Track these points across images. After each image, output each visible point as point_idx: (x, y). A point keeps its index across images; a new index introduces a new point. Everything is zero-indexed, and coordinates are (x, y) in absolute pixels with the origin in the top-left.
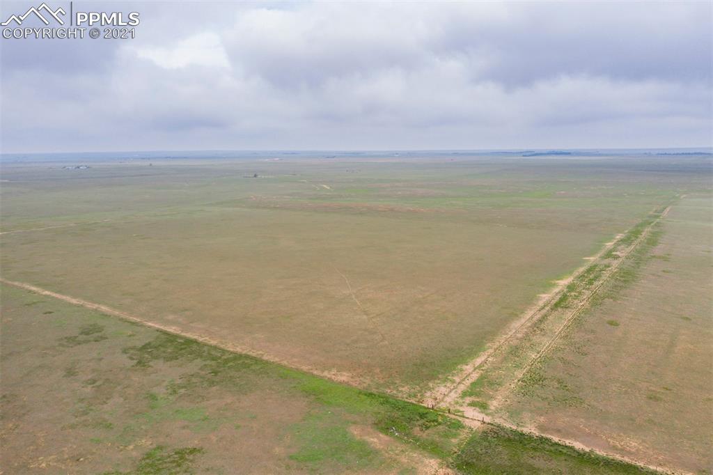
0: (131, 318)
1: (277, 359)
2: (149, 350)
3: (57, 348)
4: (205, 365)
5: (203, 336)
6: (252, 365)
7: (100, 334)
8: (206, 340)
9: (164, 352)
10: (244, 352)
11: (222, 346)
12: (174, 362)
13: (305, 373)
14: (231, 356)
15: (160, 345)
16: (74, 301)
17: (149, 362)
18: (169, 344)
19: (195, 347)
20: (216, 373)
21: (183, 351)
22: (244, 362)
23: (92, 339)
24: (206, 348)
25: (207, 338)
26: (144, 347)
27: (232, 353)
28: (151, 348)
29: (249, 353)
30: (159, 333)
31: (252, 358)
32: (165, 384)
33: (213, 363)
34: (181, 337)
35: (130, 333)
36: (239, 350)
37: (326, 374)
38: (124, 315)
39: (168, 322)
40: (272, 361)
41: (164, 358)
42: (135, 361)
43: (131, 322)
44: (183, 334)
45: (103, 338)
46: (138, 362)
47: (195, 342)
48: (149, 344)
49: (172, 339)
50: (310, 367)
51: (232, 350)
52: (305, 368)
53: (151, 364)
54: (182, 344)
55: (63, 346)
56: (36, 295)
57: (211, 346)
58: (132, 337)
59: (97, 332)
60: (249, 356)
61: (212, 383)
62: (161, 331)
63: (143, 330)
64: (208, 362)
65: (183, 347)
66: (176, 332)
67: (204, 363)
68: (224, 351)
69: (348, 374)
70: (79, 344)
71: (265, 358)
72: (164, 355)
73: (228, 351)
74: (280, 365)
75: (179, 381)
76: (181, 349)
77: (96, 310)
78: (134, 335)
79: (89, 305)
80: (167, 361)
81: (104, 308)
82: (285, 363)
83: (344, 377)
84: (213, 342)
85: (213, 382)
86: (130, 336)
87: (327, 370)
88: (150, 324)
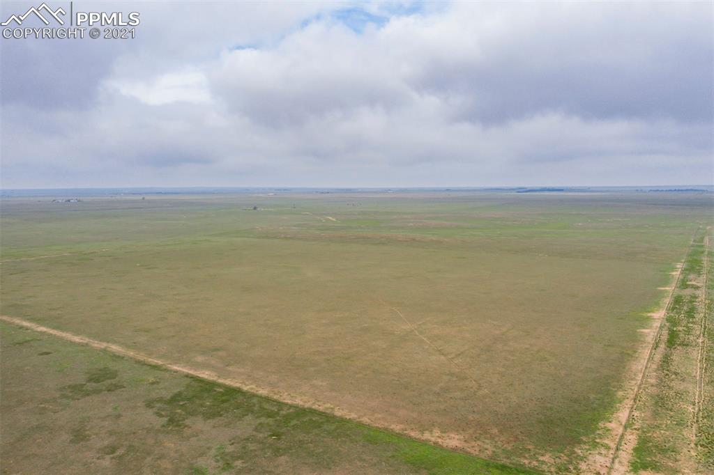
0: (150, 360)
1: (353, 416)
2: (181, 403)
3: (59, 401)
4: (260, 424)
5: (247, 383)
6: (322, 423)
7: (114, 381)
8: (252, 389)
9: (202, 406)
10: (307, 405)
11: (275, 397)
12: (216, 420)
13: (399, 436)
14: (291, 410)
15: (193, 397)
16: (77, 339)
17: (184, 420)
18: (206, 395)
19: (240, 398)
20: (278, 436)
21: (226, 405)
22: (311, 420)
23: (104, 388)
24: (255, 400)
25: (253, 386)
26: (175, 399)
27: (291, 406)
28: (183, 400)
29: (313, 407)
30: (189, 380)
31: (321, 414)
32: (213, 452)
33: (270, 421)
34: (220, 385)
35: (152, 379)
36: (298, 401)
37: (427, 435)
38: (141, 357)
39: (198, 366)
40: (348, 417)
41: (203, 414)
42: (166, 419)
43: (150, 365)
44: (221, 381)
45: (117, 387)
46: (170, 420)
47: (239, 391)
48: (179, 394)
49: (207, 387)
50: (402, 426)
51: (289, 402)
52: (397, 428)
53: (187, 422)
54: (223, 395)
55: (67, 397)
56: (29, 331)
57: (261, 397)
58: (155, 386)
59: (109, 378)
60: (315, 410)
61: (277, 452)
62: (192, 377)
63: (167, 375)
64: (263, 420)
65: (224, 398)
66: (212, 379)
67: (259, 421)
68: (280, 405)
69: (457, 437)
70: (88, 395)
71: (338, 413)
72: (202, 409)
73: (286, 404)
74: (360, 424)
75: (230, 449)
76: (223, 402)
77: (105, 350)
78: (158, 383)
79: (96, 344)
80: (209, 418)
81: (115, 348)
82: (365, 420)
83: (453, 441)
84: (263, 392)
85: (278, 449)
86: (153, 383)
87: (427, 430)
88: (175, 368)
